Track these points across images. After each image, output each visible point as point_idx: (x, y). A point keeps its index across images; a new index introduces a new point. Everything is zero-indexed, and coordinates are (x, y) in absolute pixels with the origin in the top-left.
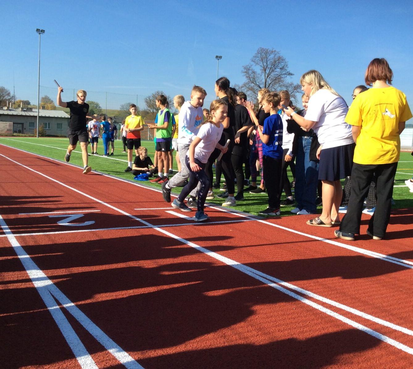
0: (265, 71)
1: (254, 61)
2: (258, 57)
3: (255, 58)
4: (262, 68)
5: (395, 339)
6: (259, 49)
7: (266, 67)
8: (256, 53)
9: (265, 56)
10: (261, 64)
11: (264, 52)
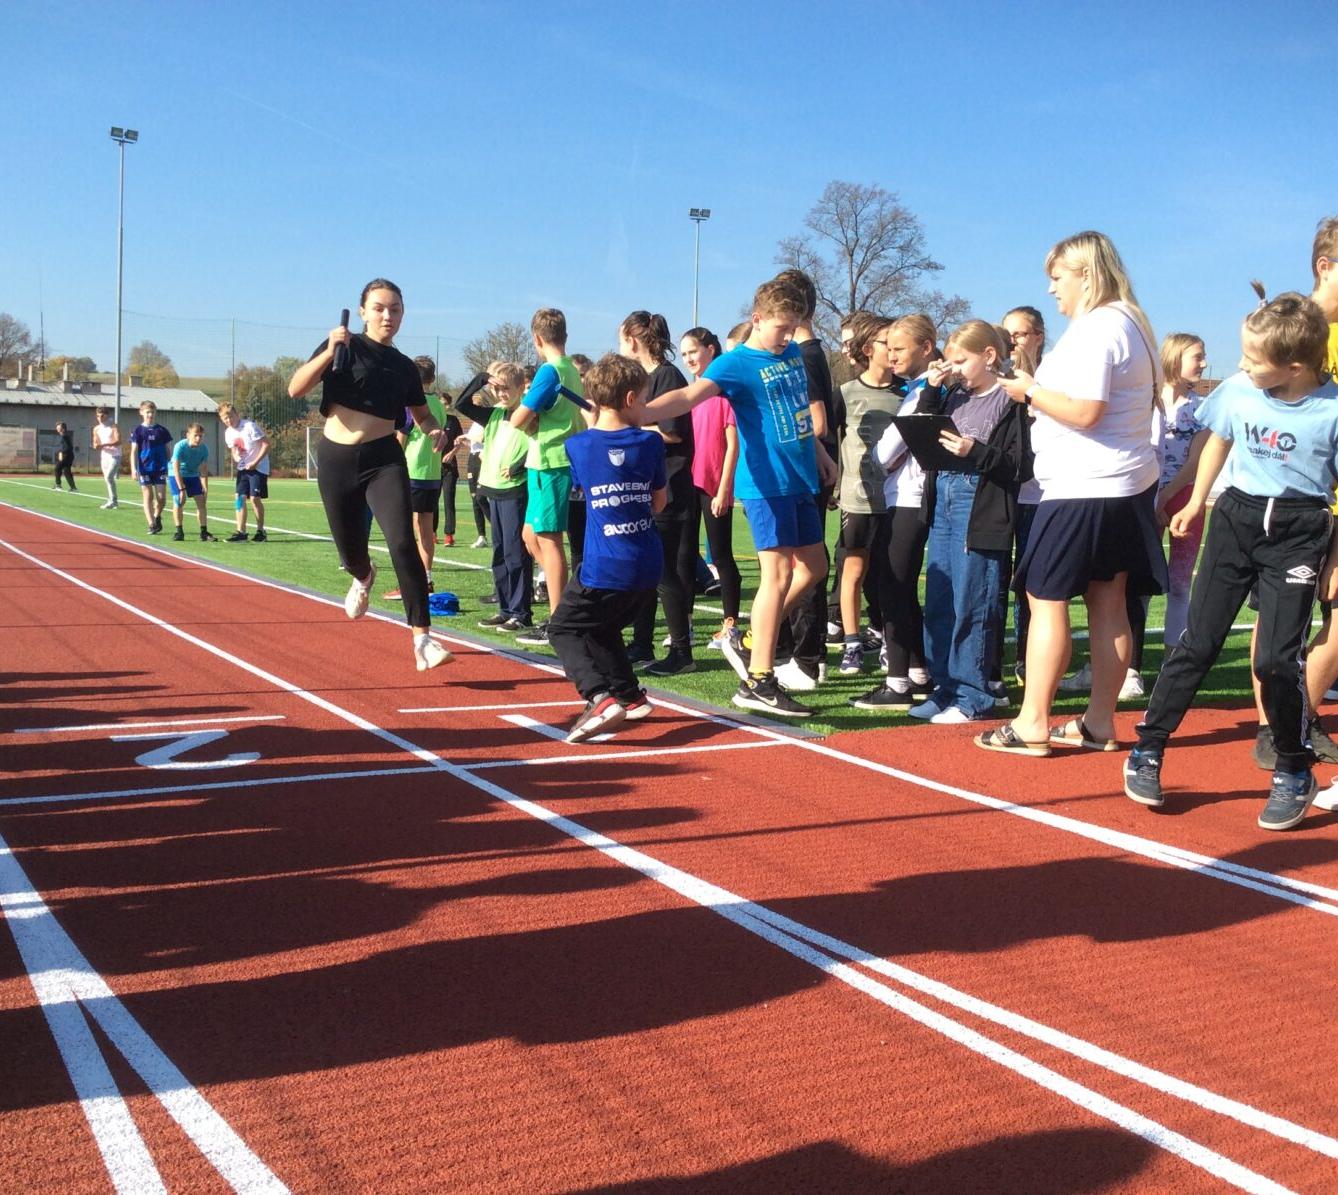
0: (852, 255)
1: (815, 227)
2: (827, 213)
3: (817, 216)
4: (842, 248)
5: (1210, 1142)
6: (830, 188)
7: (853, 244)
8: (822, 200)
9: (848, 207)
10: (839, 235)
11: (848, 195)
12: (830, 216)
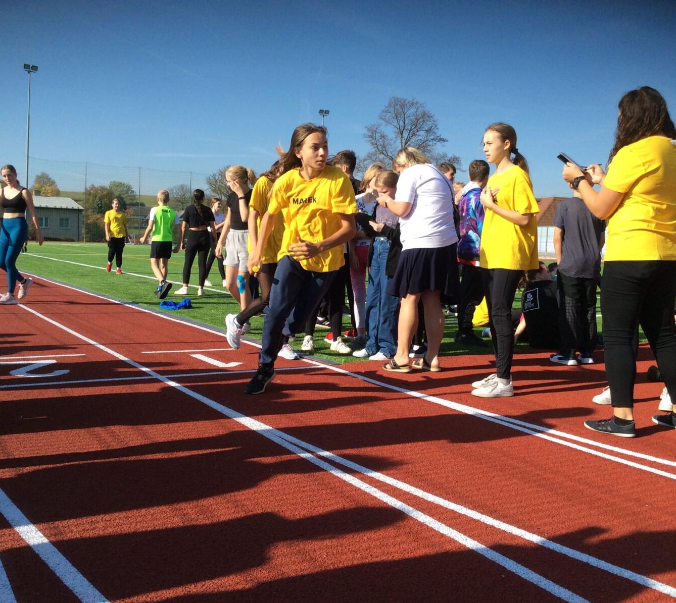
0: (402, 134)
1: (383, 119)
2: (390, 113)
3: (385, 114)
4: (398, 130)
5: (440, 519)
6: (391, 101)
7: (403, 128)
8: (387, 106)
9: (401, 110)
10: (395, 123)
11: (400, 103)
12: (391, 114)
